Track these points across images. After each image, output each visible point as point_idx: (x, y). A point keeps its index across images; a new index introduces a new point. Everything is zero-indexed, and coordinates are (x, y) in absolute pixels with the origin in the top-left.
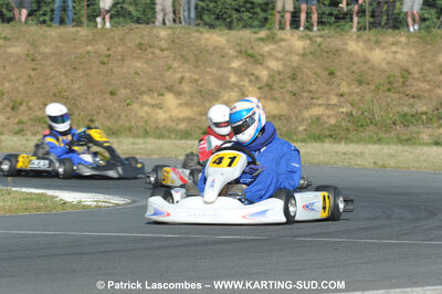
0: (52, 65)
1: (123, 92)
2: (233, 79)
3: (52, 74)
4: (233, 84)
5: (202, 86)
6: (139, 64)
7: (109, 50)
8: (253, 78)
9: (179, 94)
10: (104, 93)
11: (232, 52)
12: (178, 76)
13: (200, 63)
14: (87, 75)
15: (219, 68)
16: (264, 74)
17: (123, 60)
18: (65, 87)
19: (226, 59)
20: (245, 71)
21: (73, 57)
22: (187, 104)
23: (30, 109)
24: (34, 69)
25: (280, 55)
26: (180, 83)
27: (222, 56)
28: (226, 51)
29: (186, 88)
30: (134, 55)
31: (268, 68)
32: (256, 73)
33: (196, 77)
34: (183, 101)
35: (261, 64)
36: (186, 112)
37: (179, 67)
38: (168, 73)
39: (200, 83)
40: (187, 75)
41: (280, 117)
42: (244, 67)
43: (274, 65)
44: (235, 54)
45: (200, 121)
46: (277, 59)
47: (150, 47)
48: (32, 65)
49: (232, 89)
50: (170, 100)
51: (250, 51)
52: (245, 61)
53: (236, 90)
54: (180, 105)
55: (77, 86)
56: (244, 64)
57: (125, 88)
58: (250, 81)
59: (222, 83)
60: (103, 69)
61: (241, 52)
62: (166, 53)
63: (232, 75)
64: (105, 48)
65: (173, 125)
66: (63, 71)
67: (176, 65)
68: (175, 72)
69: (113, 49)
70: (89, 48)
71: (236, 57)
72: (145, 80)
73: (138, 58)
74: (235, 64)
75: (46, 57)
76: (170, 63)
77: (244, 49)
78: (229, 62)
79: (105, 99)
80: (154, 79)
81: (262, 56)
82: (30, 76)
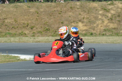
0: (43, 15)
1: (66, 22)
2: (100, 17)
3: (43, 18)
4: (100, 19)
5: (90, 19)
6: (70, 14)
7: (61, 9)
8: (106, 16)
9: (83, 22)
10: (60, 23)
11: (100, 9)
12: (83, 16)
13: (90, 12)
14: (54, 17)
15: (96, 14)
16: (110, 15)
17: (66, 12)
18: (47, 21)
19: (98, 11)
20: (104, 14)
21: (50, 12)
22: (85, 26)
23: (37, 28)
24: (38, 16)
25: (115, 9)
26: (83, 19)
27: (96, 10)
28: (98, 8)
29: (85, 20)
30: (69, 11)
31: (111, 13)
32: (107, 15)
33: (88, 17)
34: (84, 24)
35: (109, 12)
36: (85, 28)
37: (83, 14)
38: (80, 16)
39: (90, 18)
40: (85, 16)
41: (115, 29)
42: (103, 13)
43: (113, 12)
44: (101, 9)
45: (89, 31)
46: (114, 10)
47: (74, 8)
48: (37, 15)
49: (100, 20)
50: (80, 24)
51: (106, 8)
52: (103, 11)
53: (101, 20)
54: (83, 26)
55: (51, 21)
56: (103, 12)
57: (66, 21)
58: (105, 17)
59: (96, 18)
60: (59, 15)
61: (102, 8)
62: (79, 10)
63: (99, 16)
64: (60, 9)
65: (81, 32)
66: (47, 17)
67: (82, 13)
68: (82, 16)
69: (62, 9)
70: (55, 9)
71: (101, 10)
72: (72, 18)
73: (70, 12)
74: (101, 12)
75: (42, 12)
76: (80, 13)
77: (103, 8)
78: (98, 12)
79: (60, 25)
80: (75, 18)
81: (109, 9)
82: (36, 19)
